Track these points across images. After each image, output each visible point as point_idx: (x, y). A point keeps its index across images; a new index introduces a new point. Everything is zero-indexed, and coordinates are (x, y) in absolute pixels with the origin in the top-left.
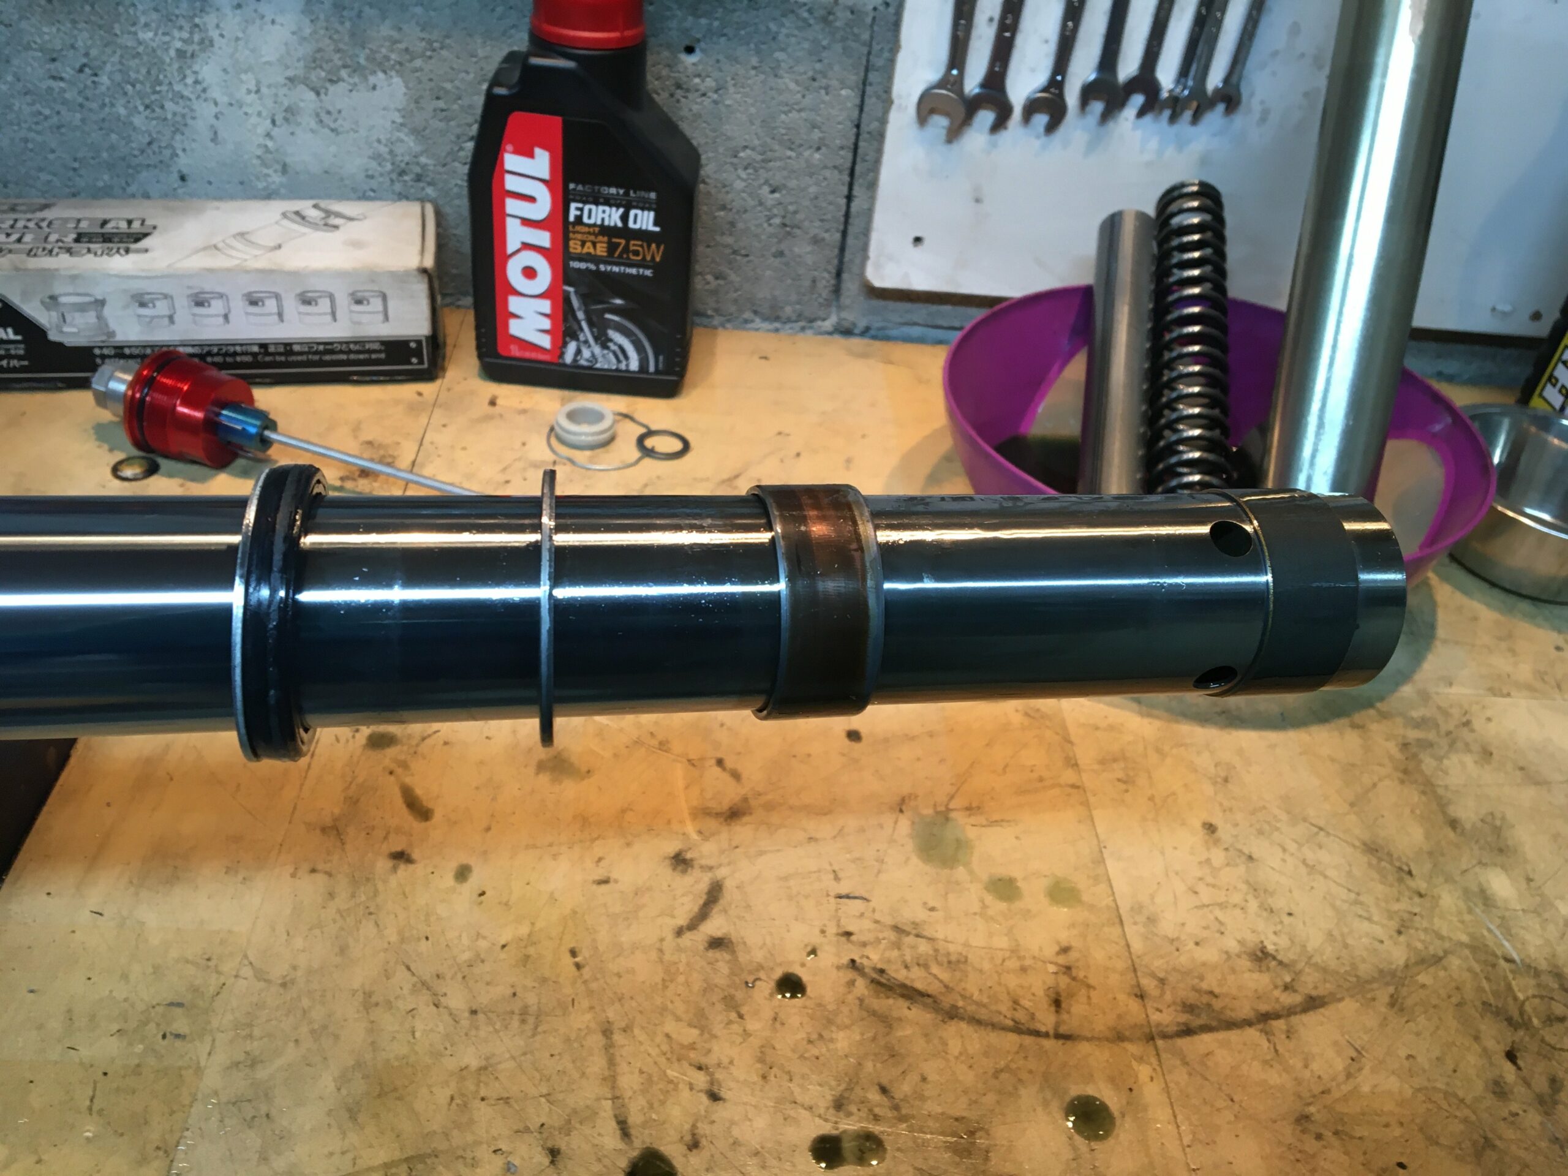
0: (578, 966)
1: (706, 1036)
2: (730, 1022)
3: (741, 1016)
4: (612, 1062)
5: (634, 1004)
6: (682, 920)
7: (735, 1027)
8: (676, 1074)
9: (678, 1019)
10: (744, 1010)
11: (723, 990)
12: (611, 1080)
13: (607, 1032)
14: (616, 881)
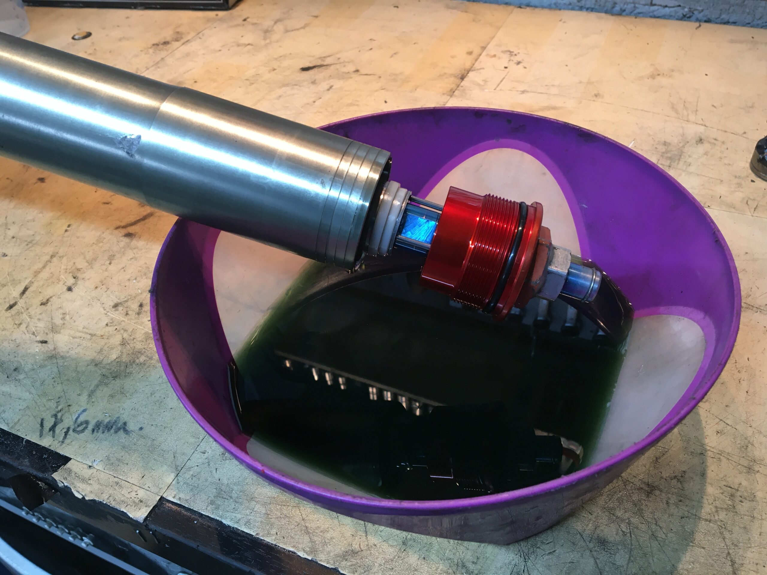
0: (66, 231)
1: (90, 267)
2: (104, 265)
3: (110, 264)
4: (44, 267)
5: (73, 249)
6: (122, 224)
7: (104, 268)
8: (63, 277)
9: (85, 258)
10: (113, 262)
11: (113, 252)
12: (37, 273)
13: (52, 256)
14: (112, 204)
